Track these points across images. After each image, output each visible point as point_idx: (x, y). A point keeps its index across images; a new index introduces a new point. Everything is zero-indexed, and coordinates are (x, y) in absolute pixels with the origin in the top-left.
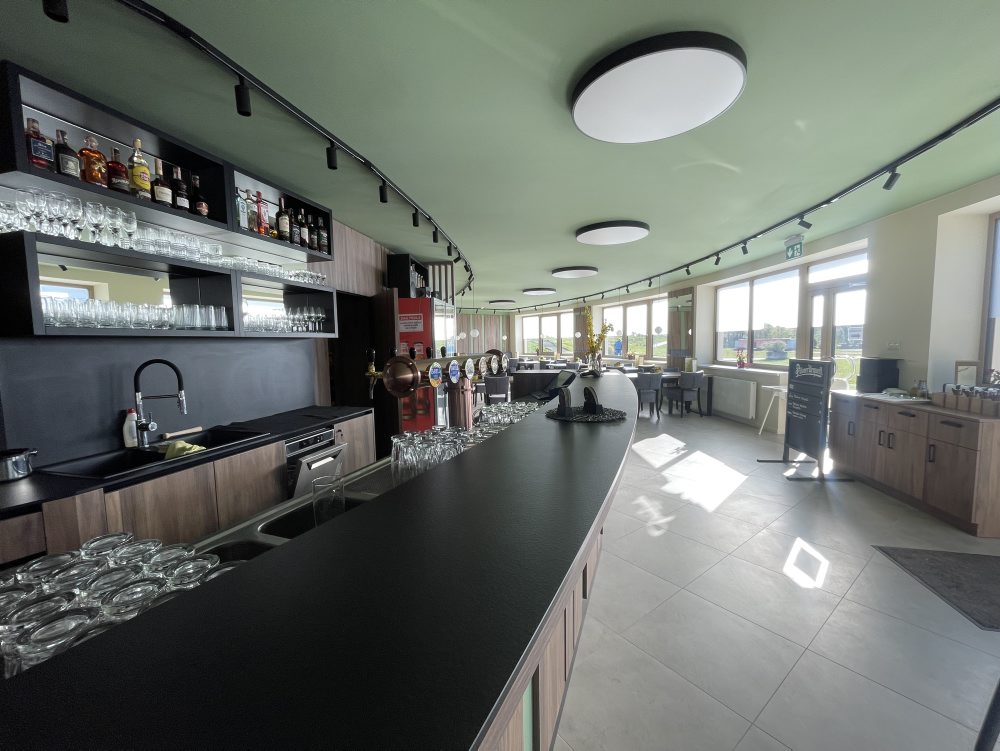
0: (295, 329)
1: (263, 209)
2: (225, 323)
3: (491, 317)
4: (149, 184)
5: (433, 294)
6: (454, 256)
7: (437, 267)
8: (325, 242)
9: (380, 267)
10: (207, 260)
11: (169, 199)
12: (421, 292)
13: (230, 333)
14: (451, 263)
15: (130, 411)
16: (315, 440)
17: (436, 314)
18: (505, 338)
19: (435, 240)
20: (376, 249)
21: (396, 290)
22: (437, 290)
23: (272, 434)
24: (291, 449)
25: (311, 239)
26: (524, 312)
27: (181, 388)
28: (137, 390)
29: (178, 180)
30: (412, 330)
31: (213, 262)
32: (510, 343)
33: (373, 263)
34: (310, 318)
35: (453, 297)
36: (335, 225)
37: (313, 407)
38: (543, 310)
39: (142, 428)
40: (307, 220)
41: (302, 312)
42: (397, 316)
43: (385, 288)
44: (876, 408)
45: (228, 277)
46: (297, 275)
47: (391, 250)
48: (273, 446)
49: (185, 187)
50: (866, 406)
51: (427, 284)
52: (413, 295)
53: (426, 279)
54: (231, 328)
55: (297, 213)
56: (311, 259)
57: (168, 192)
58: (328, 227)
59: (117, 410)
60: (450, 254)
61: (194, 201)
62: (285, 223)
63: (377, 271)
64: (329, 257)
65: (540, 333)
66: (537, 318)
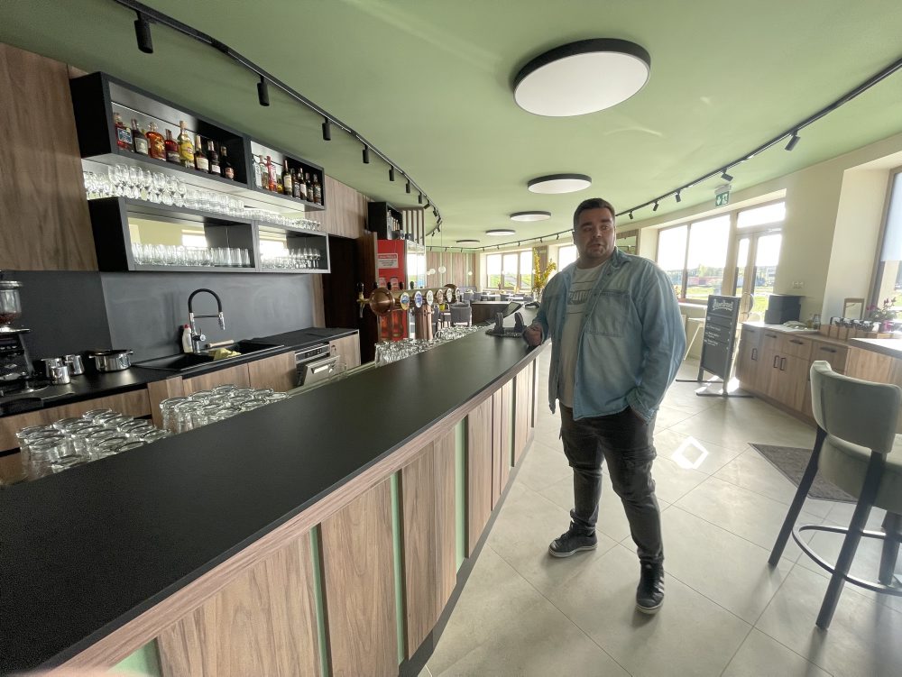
0: (297, 266)
1: (272, 171)
2: (248, 262)
3: (458, 255)
4: (192, 155)
5: (407, 236)
6: (424, 203)
7: (410, 212)
8: (319, 195)
9: (362, 213)
10: (234, 213)
11: (206, 167)
12: (396, 235)
13: (252, 270)
14: (421, 208)
15: (186, 327)
16: (315, 353)
17: (408, 252)
18: (471, 273)
19: (408, 191)
20: (359, 198)
21: (375, 234)
22: (410, 232)
23: (286, 346)
24: (299, 357)
25: (308, 193)
26: (488, 251)
27: (220, 310)
28: (190, 311)
29: (211, 151)
30: (389, 267)
31: (238, 214)
32: (475, 278)
33: (357, 210)
34: (308, 257)
35: (423, 237)
36: (326, 179)
37: (312, 328)
38: (504, 249)
39: (196, 339)
40: (305, 176)
41: (302, 252)
42: (377, 254)
43: (366, 231)
44: (775, 337)
45: (249, 226)
46: (299, 223)
47: (371, 198)
48: (286, 355)
49: (217, 157)
50: (768, 335)
51: (401, 228)
52: (389, 237)
53: (400, 222)
54: (253, 265)
55: (297, 172)
56: (308, 209)
57: (206, 161)
58: (321, 183)
59: (178, 325)
60: (420, 202)
61: (223, 167)
62: (289, 180)
63: (359, 216)
64: (322, 207)
65: (502, 269)
66: (500, 256)
